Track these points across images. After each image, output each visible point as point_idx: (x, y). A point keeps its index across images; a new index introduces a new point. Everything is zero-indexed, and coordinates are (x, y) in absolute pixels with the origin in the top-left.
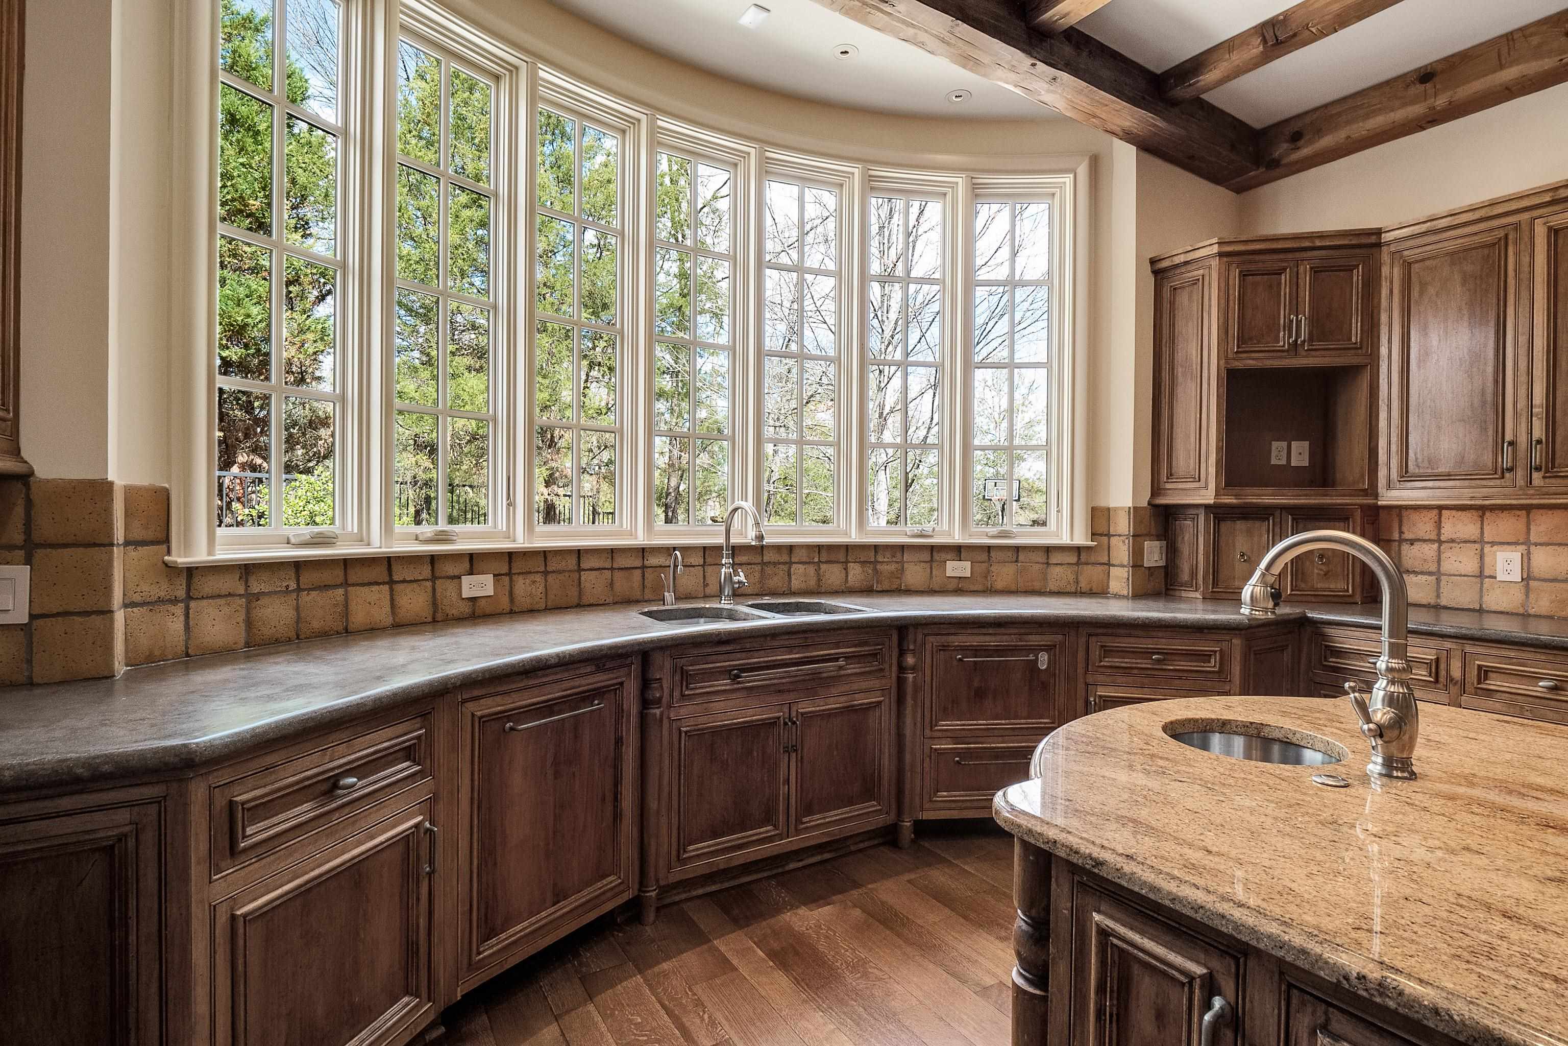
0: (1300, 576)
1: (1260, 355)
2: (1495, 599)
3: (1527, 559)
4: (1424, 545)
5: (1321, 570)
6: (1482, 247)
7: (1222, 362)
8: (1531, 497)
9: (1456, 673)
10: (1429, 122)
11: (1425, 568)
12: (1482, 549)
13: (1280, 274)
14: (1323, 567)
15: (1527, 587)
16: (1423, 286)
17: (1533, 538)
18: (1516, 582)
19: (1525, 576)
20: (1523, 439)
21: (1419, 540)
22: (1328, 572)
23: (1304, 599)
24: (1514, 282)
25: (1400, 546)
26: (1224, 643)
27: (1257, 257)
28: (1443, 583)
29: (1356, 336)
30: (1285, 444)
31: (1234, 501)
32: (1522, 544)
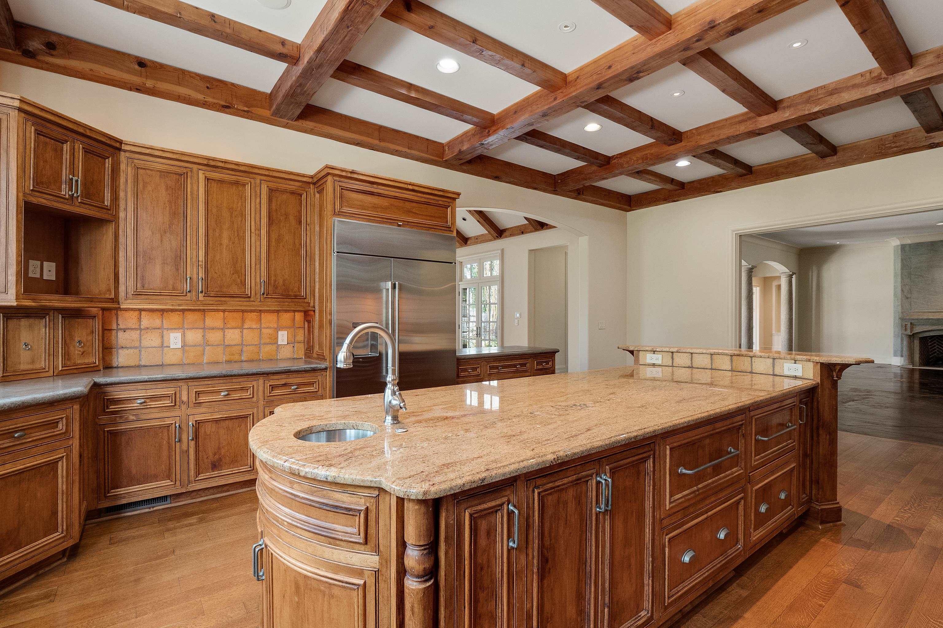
0: (67, 357)
1: (51, 197)
2: (170, 358)
3: (184, 336)
4: (132, 332)
5: (80, 351)
6: (175, 174)
7: (21, 195)
8: (199, 305)
9: (185, 398)
10: (137, 89)
11: (133, 345)
12: (163, 332)
13: (63, 143)
14: (81, 349)
15: (183, 350)
16: (145, 184)
17: (186, 326)
18: (178, 348)
19: (183, 345)
20: (195, 276)
21: (128, 329)
22: (84, 352)
23: (71, 372)
24: (190, 197)
25: (117, 333)
26: (68, 410)
27: (48, 125)
28: (143, 353)
29: (107, 203)
30: (39, 263)
31: (33, 304)
32: (181, 329)
